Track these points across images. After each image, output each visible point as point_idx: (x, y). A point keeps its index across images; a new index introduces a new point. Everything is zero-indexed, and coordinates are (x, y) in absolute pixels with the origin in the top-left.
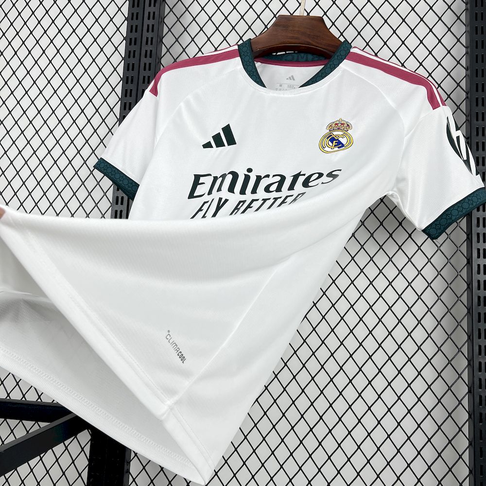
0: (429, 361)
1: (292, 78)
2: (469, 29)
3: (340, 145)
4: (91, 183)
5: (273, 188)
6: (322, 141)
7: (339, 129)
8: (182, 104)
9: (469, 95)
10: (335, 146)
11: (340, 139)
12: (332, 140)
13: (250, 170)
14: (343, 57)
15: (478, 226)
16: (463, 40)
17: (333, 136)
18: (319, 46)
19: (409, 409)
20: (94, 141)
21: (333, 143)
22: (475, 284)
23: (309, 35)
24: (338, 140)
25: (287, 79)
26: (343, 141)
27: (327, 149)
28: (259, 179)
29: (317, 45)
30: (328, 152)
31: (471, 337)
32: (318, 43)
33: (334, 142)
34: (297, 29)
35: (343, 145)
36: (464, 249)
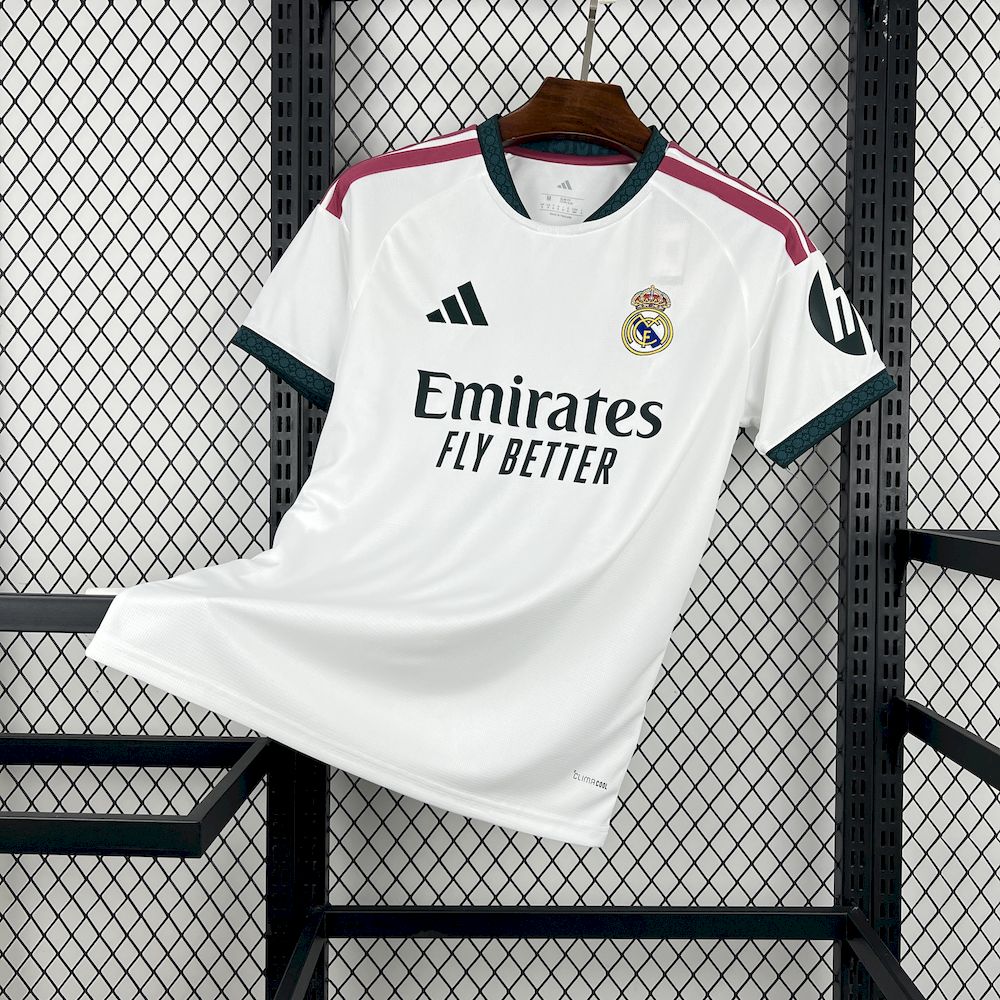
0: (784, 638)
1: (567, 185)
2: (853, 106)
3: (654, 340)
4: (226, 368)
5: (561, 420)
6: (625, 329)
7: (650, 305)
8: (388, 239)
9: (851, 221)
10: (647, 341)
11: (654, 327)
12: (642, 328)
13: (518, 380)
14: (655, 165)
15: (859, 433)
16: (843, 125)
17: (643, 320)
18: (616, 138)
19: (754, 708)
20: (226, 292)
21: (642, 334)
22: (852, 523)
23: (600, 117)
24: (650, 329)
25: (560, 187)
26: (659, 331)
27: (634, 345)
28: (535, 397)
29: (613, 136)
30: (635, 352)
31: (845, 600)
32: (613, 133)
33: (646, 332)
34: (578, 105)
35: (659, 342)
36: (837, 468)
